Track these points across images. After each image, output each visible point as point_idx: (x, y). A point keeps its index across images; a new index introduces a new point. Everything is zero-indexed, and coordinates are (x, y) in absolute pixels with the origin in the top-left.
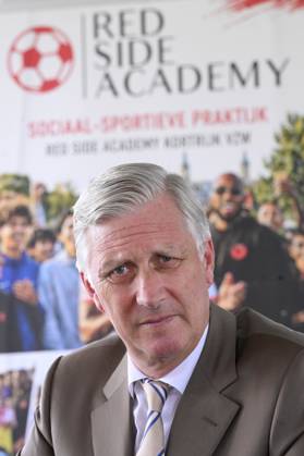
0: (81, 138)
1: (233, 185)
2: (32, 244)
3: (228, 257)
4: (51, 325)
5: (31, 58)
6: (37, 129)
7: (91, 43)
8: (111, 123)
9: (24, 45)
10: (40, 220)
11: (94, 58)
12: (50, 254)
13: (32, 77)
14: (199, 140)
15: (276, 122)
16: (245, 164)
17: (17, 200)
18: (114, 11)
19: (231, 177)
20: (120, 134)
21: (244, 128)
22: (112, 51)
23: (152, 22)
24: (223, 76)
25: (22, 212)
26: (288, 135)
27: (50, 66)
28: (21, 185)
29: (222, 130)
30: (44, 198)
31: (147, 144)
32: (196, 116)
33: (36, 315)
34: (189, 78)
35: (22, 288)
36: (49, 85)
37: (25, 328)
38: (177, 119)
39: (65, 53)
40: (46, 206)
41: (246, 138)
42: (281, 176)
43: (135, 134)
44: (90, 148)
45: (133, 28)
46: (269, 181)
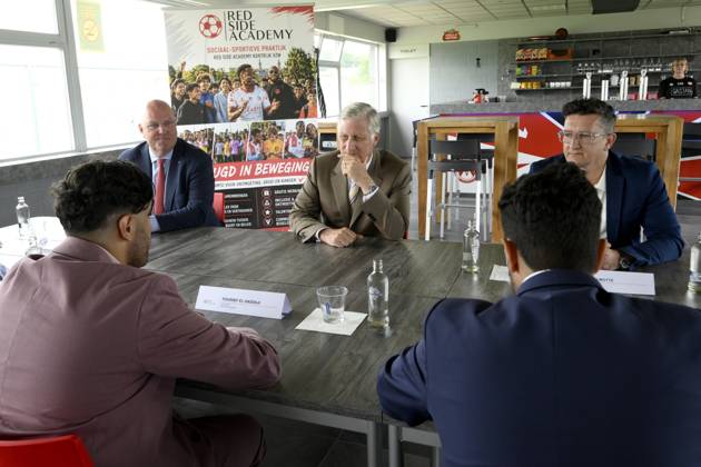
0: (225, 53)
1: (275, 70)
2: (211, 88)
3: (274, 94)
4: (218, 114)
5: (207, 26)
6: (210, 50)
7: (228, 22)
8: (235, 49)
9: (204, 21)
10: (213, 81)
11: (228, 27)
12: (217, 92)
13: (207, 32)
14: (264, 55)
15: (288, 50)
16: (279, 64)
17: (206, 74)
18: (235, 11)
19: (275, 67)
20: (238, 53)
21: (278, 52)
22: (235, 25)
23: (248, 15)
24: (272, 35)
25: (207, 77)
26: (293, 55)
27: (214, 29)
28: (206, 69)
29: (272, 52)
30: (214, 73)
31: (248, 56)
32: (263, 48)
33: (214, 112)
34: (261, 35)
35: (208, 103)
36: (214, 35)
37: (210, 116)
38: (257, 48)
39: (219, 24)
40: (215, 76)
41: (280, 55)
42: (290, 68)
43: (245, 53)
44: (229, 57)
45: (241, 17)
46: (287, 69)
